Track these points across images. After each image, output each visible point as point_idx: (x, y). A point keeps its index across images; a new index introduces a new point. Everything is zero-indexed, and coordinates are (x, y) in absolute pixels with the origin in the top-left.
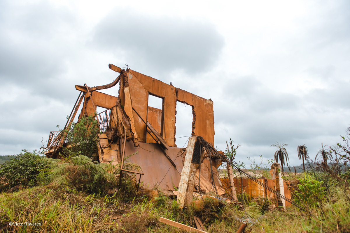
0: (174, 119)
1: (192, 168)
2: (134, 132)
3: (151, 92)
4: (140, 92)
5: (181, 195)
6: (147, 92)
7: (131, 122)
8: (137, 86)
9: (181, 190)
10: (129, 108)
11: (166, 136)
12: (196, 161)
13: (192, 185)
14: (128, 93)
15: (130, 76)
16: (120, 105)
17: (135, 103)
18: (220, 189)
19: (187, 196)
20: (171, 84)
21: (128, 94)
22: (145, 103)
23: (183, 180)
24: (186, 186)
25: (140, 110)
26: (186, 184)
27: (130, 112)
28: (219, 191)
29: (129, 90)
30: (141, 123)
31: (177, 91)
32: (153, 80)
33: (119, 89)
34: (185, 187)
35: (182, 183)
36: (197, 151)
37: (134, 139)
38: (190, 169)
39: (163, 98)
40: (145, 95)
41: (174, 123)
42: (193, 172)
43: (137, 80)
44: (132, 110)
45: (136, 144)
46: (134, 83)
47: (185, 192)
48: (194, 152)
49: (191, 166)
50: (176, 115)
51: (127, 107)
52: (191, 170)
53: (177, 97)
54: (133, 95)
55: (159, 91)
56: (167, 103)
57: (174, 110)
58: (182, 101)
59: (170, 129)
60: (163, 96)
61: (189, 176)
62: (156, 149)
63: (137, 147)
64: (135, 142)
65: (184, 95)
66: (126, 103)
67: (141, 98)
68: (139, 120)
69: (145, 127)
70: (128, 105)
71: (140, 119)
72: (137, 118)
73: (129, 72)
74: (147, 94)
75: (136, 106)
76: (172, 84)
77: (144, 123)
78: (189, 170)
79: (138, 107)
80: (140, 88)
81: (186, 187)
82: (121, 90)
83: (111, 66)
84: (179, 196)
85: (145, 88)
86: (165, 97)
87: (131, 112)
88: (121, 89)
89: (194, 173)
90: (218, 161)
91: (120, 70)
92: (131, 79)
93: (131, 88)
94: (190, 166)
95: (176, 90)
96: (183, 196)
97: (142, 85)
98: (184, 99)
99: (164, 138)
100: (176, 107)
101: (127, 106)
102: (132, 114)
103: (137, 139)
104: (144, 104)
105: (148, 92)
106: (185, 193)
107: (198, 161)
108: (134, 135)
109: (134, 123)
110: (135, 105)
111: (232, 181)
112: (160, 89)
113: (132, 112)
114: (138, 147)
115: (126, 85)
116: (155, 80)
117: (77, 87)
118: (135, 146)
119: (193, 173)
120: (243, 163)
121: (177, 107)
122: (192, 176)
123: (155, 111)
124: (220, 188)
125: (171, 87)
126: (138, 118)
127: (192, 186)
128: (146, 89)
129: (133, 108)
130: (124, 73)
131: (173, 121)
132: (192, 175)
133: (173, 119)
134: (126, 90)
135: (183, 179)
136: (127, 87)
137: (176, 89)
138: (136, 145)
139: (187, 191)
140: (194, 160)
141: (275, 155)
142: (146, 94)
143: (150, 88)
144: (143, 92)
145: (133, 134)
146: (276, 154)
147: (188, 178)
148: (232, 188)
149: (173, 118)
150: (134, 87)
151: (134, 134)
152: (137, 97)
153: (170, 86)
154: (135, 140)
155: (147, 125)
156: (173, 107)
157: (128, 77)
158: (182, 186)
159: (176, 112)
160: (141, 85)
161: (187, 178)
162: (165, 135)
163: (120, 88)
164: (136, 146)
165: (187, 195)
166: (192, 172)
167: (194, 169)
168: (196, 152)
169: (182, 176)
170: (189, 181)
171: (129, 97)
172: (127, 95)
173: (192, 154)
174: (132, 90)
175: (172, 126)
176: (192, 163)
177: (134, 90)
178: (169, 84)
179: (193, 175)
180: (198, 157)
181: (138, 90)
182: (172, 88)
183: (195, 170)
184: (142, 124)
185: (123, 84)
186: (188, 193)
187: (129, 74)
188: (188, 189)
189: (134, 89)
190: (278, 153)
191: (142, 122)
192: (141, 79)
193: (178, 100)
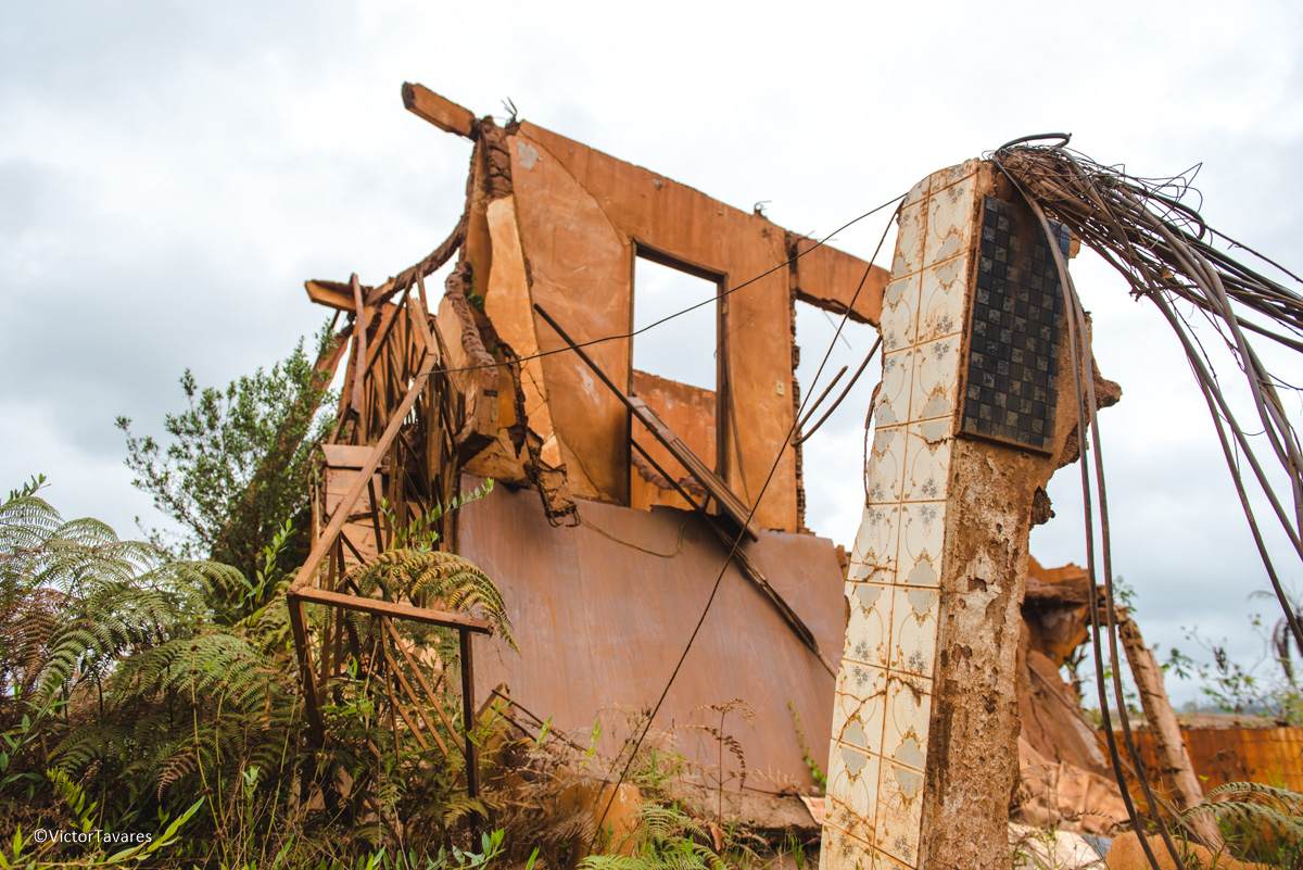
0: (790, 386)
1: (971, 498)
2: (547, 433)
3: (649, 240)
4: (583, 237)
5: (860, 830)
6: (627, 242)
7: (524, 377)
8: (566, 205)
9: (853, 778)
10: (517, 301)
11: (747, 480)
12: (1012, 418)
13: (990, 710)
14: (507, 225)
15: (523, 155)
16: (467, 293)
17: (558, 289)
18: (1101, 788)
19: (946, 851)
20: (758, 212)
21: (512, 234)
22: (616, 295)
23: (874, 659)
24: (917, 717)
25: (586, 331)
26: (917, 693)
27: (517, 326)
28: (1100, 800)
29: (512, 214)
30: (597, 401)
31: (793, 248)
32: (657, 182)
33: (462, 211)
34: (911, 735)
35: (867, 690)
36: (1009, 305)
37: (540, 470)
38: (941, 509)
39: (718, 278)
40: (613, 253)
41: (788, 411)
42: (982, 553)
43: (564, 176)
44: (529, 314)
45: (552, 499)
46: (547, 192)
47: (907, 801)
48: (977, 313)
49: (955, 478)
50: (795, 367)
51: (502, 297)
52: (962, 528)
53: (797, 278)
54: (542, 247)
55: (696, 241)
56: (740, 305)
57: (781, 342)
58: (824, 300)
59: (767, 441)
60: (717, 267)
61: (946, 595)
62: (686, 542)
63: (559, 520)
64: (548, 486)
65: (833, 269)
66: (499, 279)
67: (592, 270)
68: (582, 380)
69: (618, 420)
70: (510, 287)
71: (589, 381)
72: (573, 368)
73: (519, 133)
74: (629, 249)
75: (562, 305)
76: (763, 213)
77: (613, 398)
78: (938, 525)
79: (574, 312)
80: (587, 216)
81: (923, 733)
82: (471, 220)
83: (413, 97)
84: (847, 851)
85: (614, 217)
86: (731, 273)
87: (523, 323)
88: (472, 215)
89: (994, 557)
90: (1061, 621)
91: (468, 118)
92: (533, 170)
93: (534, 212)
94: (942, 481)
95: (787, 243)
96: (888, 845)
97: (595, 205)
98: (836, 289)
99: (735, 484)
100: (793, 329)
101: (504, 292)
102: (532, 334)
103: (561, 470)
104: (613, 303)
105: (633, 240)
106: (916, 808)
107: (1038, 425)
108: (544, 447)
109: (541, 384)
110: (559, 303)
111: (1174, 740)
112: (697, 230)
113: (531, 325)
114: (569, 519)
115: (496, 186)
116: (667, 186)
117: (313, 288)
118: (548, 515)
119: (984, 567)
120: (1175, 653)
121: (798, 326)
122: (978, 600)
123: (699, 404)
124: (1099, 782)
125: (761, 225)
126: (578, 374)
127: (990, 727)
128: (618, 227)
129: (537, 308)
130: (487, 132)
131: (784, 400)
132: (978, 583)
133: (782, 388)
134: (499, 211)
135: (872, 646)
136: (502, 196)
137: (788, 235)
138: (556, 505)
139: (931, 785)
140: (985, 409)
141: (1275, 636)
142: (619, 249)
143: (640, 221)
144: (606, 242)
145: (534, 445)
146: (1281, 634)
147: (930, 626)
148: (1178, 779)
149: (779, 383)
150: (552, 207)
151: (541, 442)
152: (566, 262)
153: (754, 220)
154: (546, 476)
155: (631, 410)
156: (775, 327)
157: (511, 151)
158: (872, 731)
159: (796, 351)
160: (592, 204)
161: (921, 618)
162: (741, 469)
163: (468, 206)
164: (558, 514)
165: (939, 837)
166: (971, 553)
167: (992, 517)
168: (994, 314)
169: (857, 614)
170: (944, 658)
171: (511, 247)
172: (501, 234)
173: (955, 342)
174: (535, 225)
175: (779, 428)
176: (961, 435)
177: (549, 227)
178: (751, 212)
179: (994, 590)
180: (1027, 376)
181: (572, 227)
182: (765, 231)
183: (1008, 532)
184: (600, 405)
185: (483, 189)
186: (952, 806)
187: (521, 144)
188: (945, 764)
189: (548, 220)
190: (1286, 630)
191: (601, 393)
192: (588, 172)
193: (805, 290)
